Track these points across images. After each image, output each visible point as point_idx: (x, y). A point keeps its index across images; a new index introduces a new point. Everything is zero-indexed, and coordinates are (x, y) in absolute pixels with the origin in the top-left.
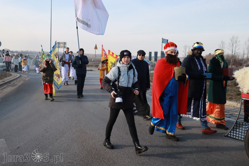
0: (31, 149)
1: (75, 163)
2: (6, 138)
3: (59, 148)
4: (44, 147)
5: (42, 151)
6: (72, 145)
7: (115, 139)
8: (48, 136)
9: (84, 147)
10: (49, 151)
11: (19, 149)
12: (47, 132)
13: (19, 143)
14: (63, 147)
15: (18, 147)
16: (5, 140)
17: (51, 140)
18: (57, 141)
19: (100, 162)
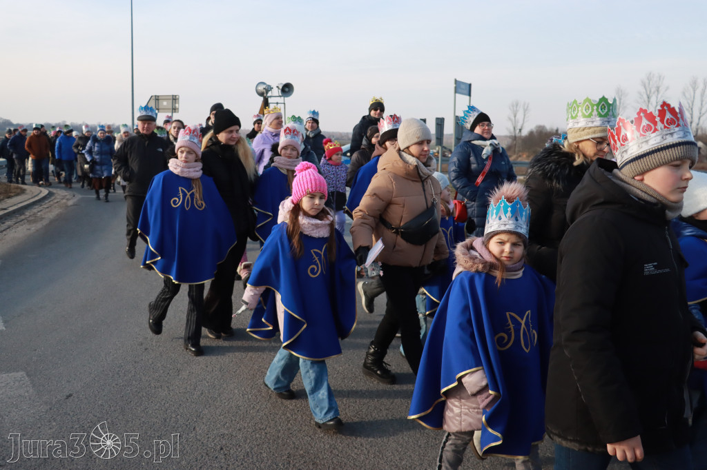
0: (105, 398)
1: (240, 436)
2: (29, 369)
3: (187, 395)
4: (145, 394)
5: (138, 404)
6: (225, 386)
7: (347, 365)
8: (150, 362)
9: (259, 391)
10: (159, 404)
11: (71, 399)
12: (146, 349)
13: (68, 382)
14: (199, 393)
15: (68, 394)
16: (28, 375)
17: (162, 372)
18: (178, 375)
19: (311, 433)
